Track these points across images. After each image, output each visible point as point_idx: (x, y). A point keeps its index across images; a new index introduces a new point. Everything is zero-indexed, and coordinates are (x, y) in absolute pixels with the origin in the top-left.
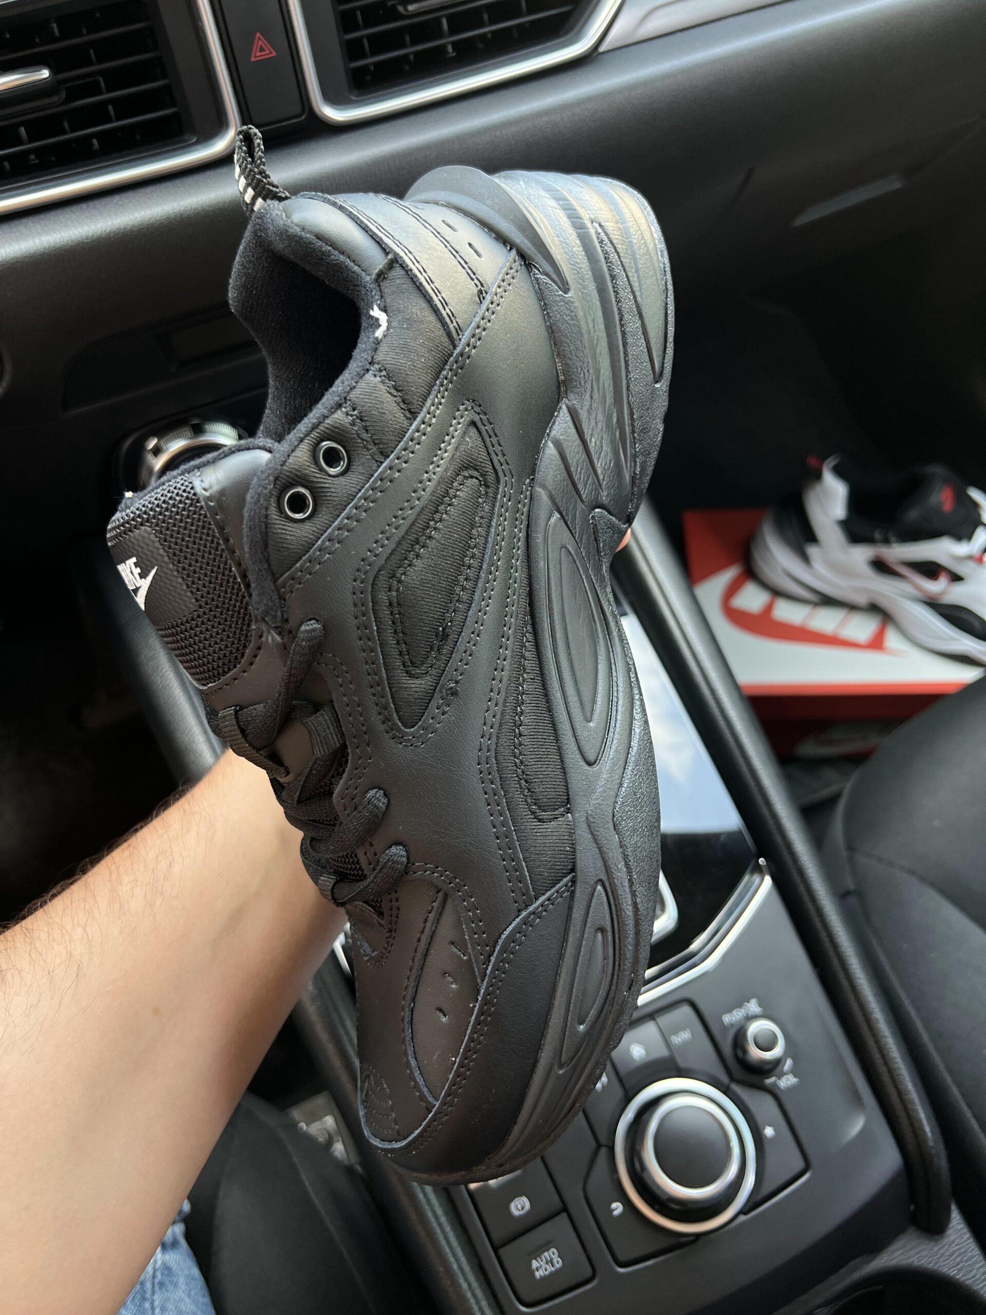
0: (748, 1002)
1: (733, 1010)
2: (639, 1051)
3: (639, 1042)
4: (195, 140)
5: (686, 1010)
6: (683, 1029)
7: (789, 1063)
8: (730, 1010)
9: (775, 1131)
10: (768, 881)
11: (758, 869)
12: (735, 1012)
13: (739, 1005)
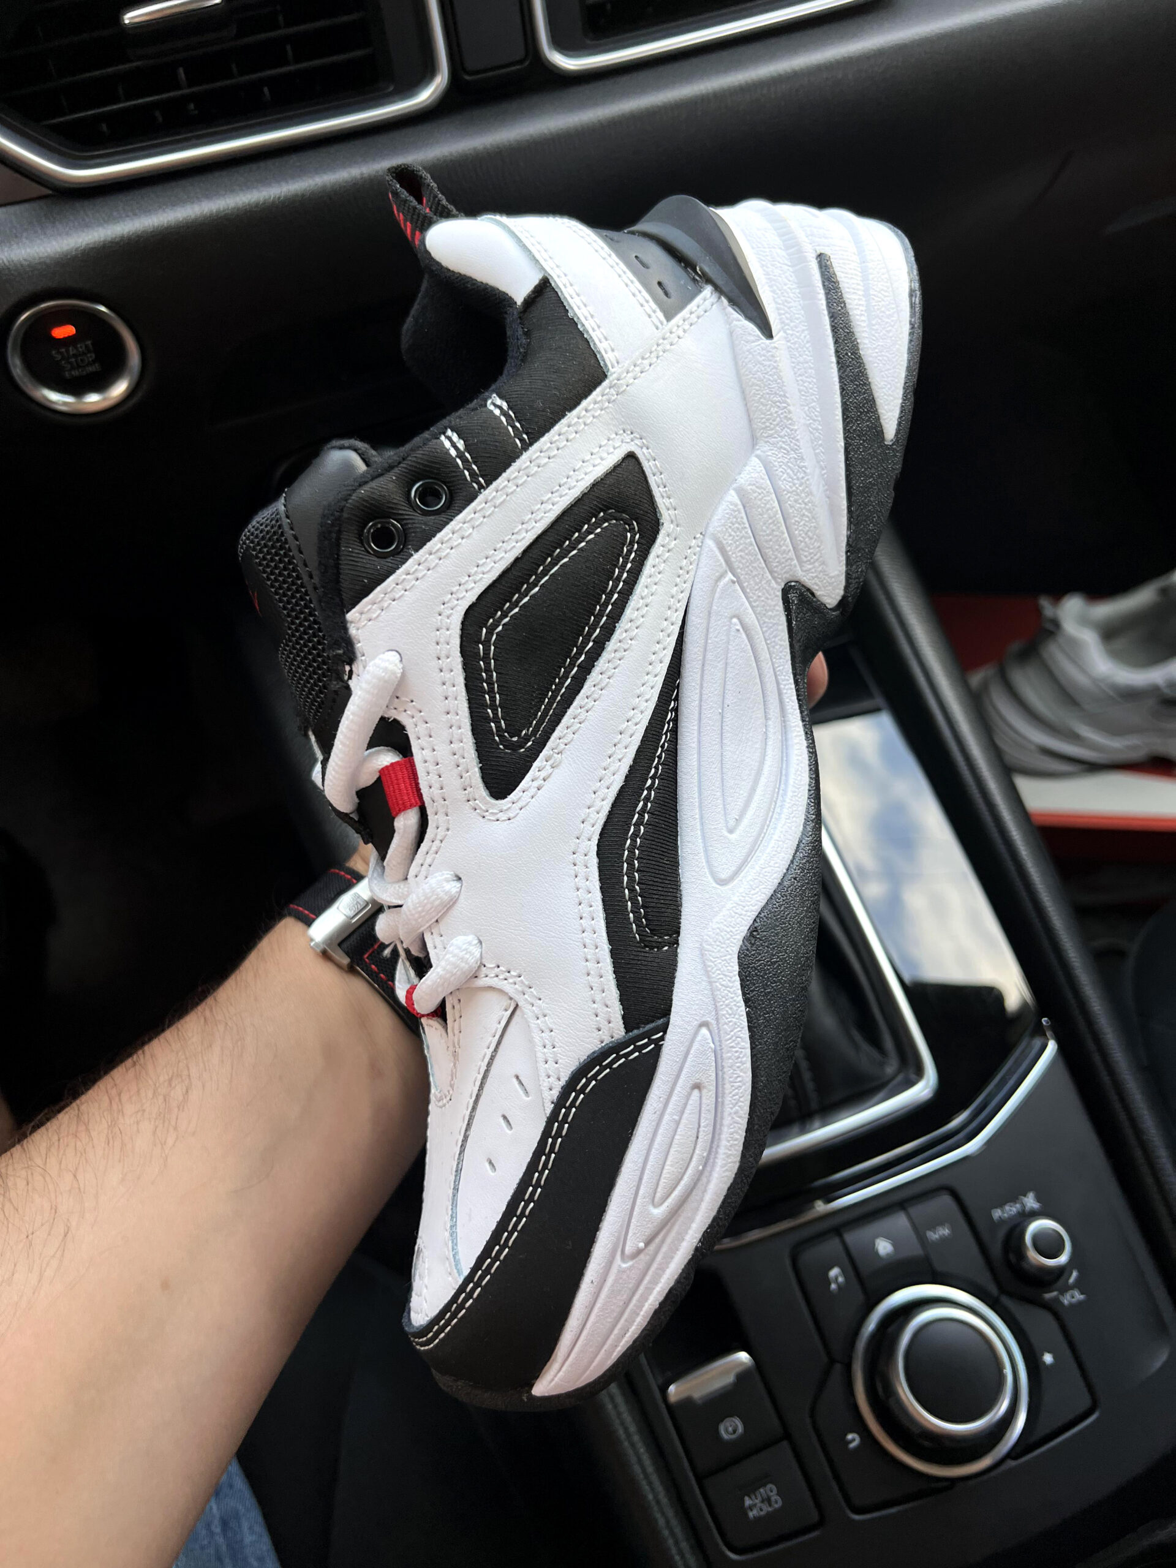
1: (1005, 1204)
2: (885, 1248)
3: (887, 1237)
4: (391, 88)
5: (946, 1200)
6: (941, 1224)
7: (1075, 1274)
8: (1001, 1205)
9: (1054, 1358)
10: (1052, 1047)
11: (1038, 1034)
12: (1007, 1208)
13: (1014, 1198)
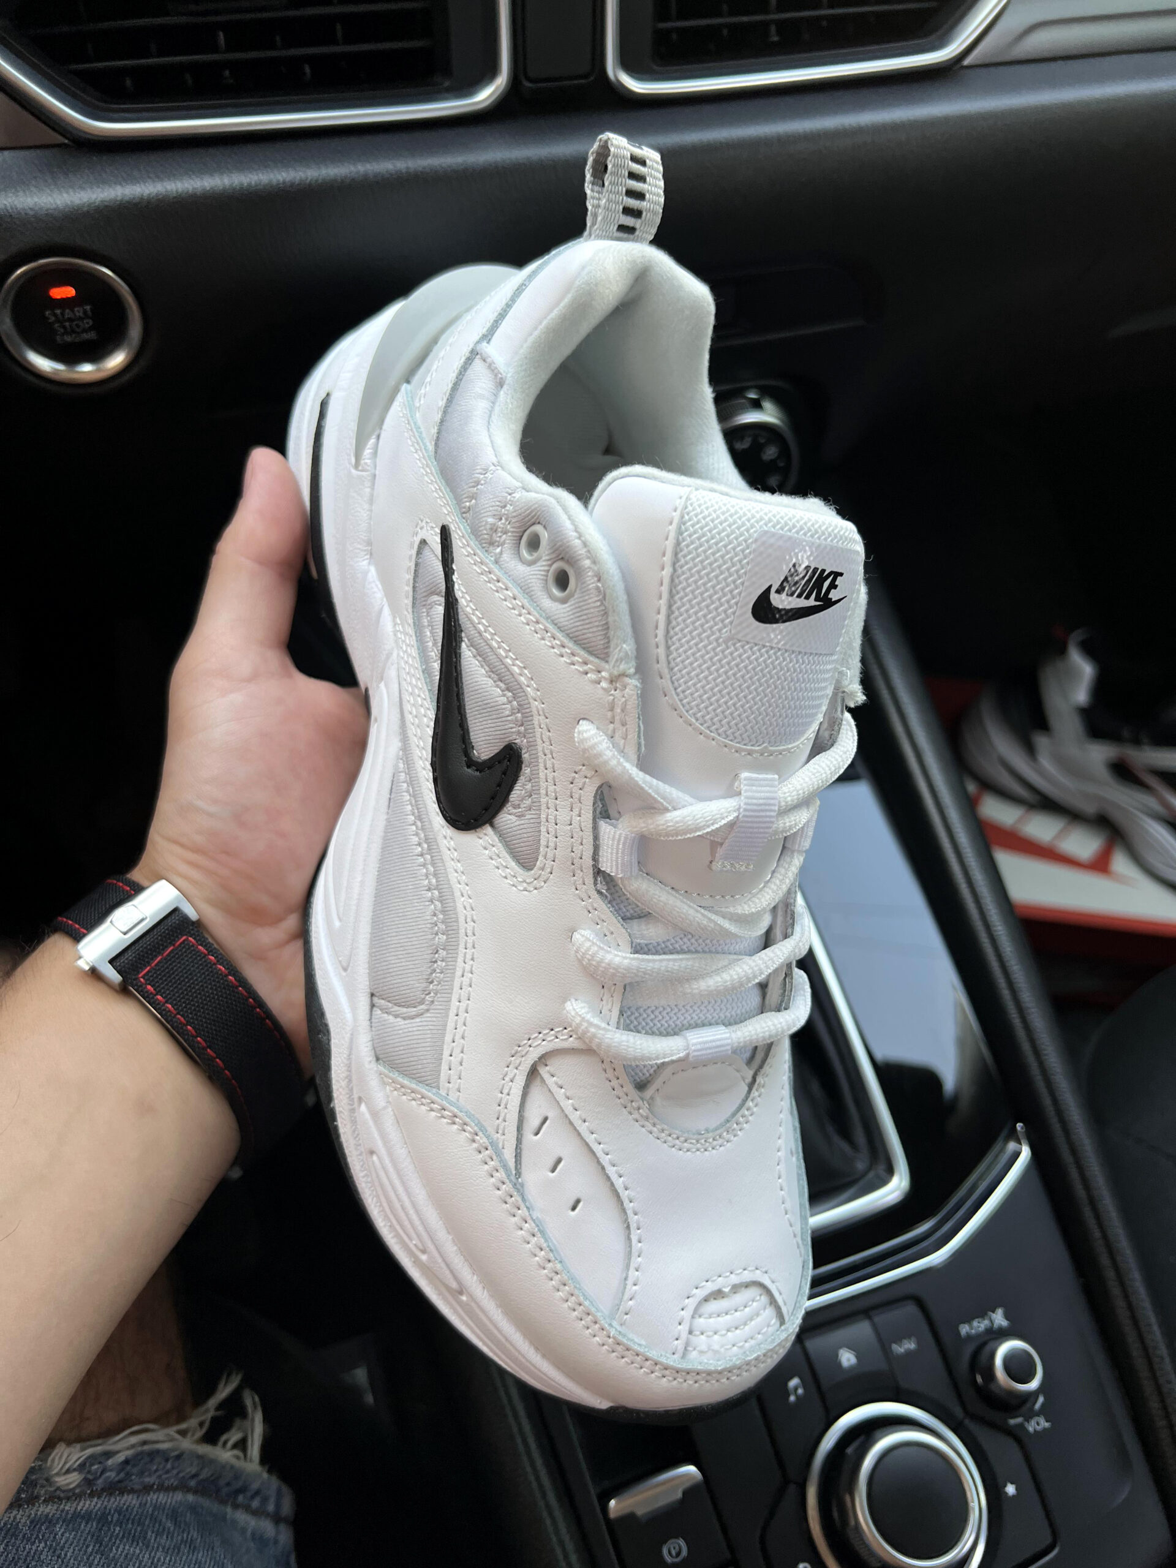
0: (993, 1312)
1: (973, 1319)
2: (849, 1360)
3: (850, 1347)
5: (911, 1309)
6: (908, 1336)
7: (1041, 1400)
8: (969, 1320)
9: (1016, 1489)
10: (1026, 1153)
11: (1013, 1135)
12: (975, 1323)
13: (982, 1315)
